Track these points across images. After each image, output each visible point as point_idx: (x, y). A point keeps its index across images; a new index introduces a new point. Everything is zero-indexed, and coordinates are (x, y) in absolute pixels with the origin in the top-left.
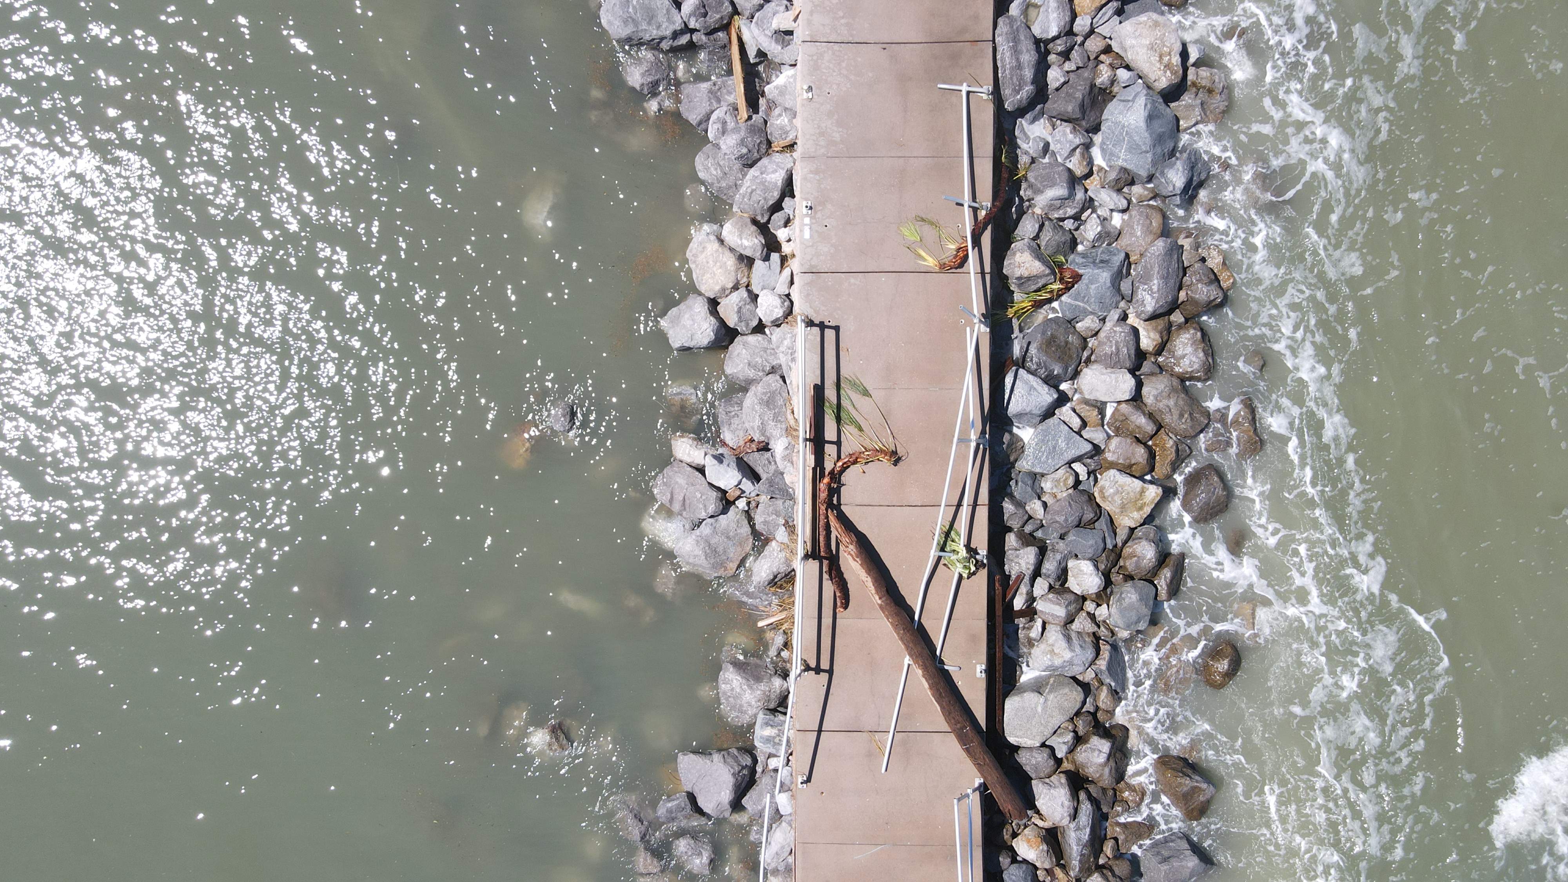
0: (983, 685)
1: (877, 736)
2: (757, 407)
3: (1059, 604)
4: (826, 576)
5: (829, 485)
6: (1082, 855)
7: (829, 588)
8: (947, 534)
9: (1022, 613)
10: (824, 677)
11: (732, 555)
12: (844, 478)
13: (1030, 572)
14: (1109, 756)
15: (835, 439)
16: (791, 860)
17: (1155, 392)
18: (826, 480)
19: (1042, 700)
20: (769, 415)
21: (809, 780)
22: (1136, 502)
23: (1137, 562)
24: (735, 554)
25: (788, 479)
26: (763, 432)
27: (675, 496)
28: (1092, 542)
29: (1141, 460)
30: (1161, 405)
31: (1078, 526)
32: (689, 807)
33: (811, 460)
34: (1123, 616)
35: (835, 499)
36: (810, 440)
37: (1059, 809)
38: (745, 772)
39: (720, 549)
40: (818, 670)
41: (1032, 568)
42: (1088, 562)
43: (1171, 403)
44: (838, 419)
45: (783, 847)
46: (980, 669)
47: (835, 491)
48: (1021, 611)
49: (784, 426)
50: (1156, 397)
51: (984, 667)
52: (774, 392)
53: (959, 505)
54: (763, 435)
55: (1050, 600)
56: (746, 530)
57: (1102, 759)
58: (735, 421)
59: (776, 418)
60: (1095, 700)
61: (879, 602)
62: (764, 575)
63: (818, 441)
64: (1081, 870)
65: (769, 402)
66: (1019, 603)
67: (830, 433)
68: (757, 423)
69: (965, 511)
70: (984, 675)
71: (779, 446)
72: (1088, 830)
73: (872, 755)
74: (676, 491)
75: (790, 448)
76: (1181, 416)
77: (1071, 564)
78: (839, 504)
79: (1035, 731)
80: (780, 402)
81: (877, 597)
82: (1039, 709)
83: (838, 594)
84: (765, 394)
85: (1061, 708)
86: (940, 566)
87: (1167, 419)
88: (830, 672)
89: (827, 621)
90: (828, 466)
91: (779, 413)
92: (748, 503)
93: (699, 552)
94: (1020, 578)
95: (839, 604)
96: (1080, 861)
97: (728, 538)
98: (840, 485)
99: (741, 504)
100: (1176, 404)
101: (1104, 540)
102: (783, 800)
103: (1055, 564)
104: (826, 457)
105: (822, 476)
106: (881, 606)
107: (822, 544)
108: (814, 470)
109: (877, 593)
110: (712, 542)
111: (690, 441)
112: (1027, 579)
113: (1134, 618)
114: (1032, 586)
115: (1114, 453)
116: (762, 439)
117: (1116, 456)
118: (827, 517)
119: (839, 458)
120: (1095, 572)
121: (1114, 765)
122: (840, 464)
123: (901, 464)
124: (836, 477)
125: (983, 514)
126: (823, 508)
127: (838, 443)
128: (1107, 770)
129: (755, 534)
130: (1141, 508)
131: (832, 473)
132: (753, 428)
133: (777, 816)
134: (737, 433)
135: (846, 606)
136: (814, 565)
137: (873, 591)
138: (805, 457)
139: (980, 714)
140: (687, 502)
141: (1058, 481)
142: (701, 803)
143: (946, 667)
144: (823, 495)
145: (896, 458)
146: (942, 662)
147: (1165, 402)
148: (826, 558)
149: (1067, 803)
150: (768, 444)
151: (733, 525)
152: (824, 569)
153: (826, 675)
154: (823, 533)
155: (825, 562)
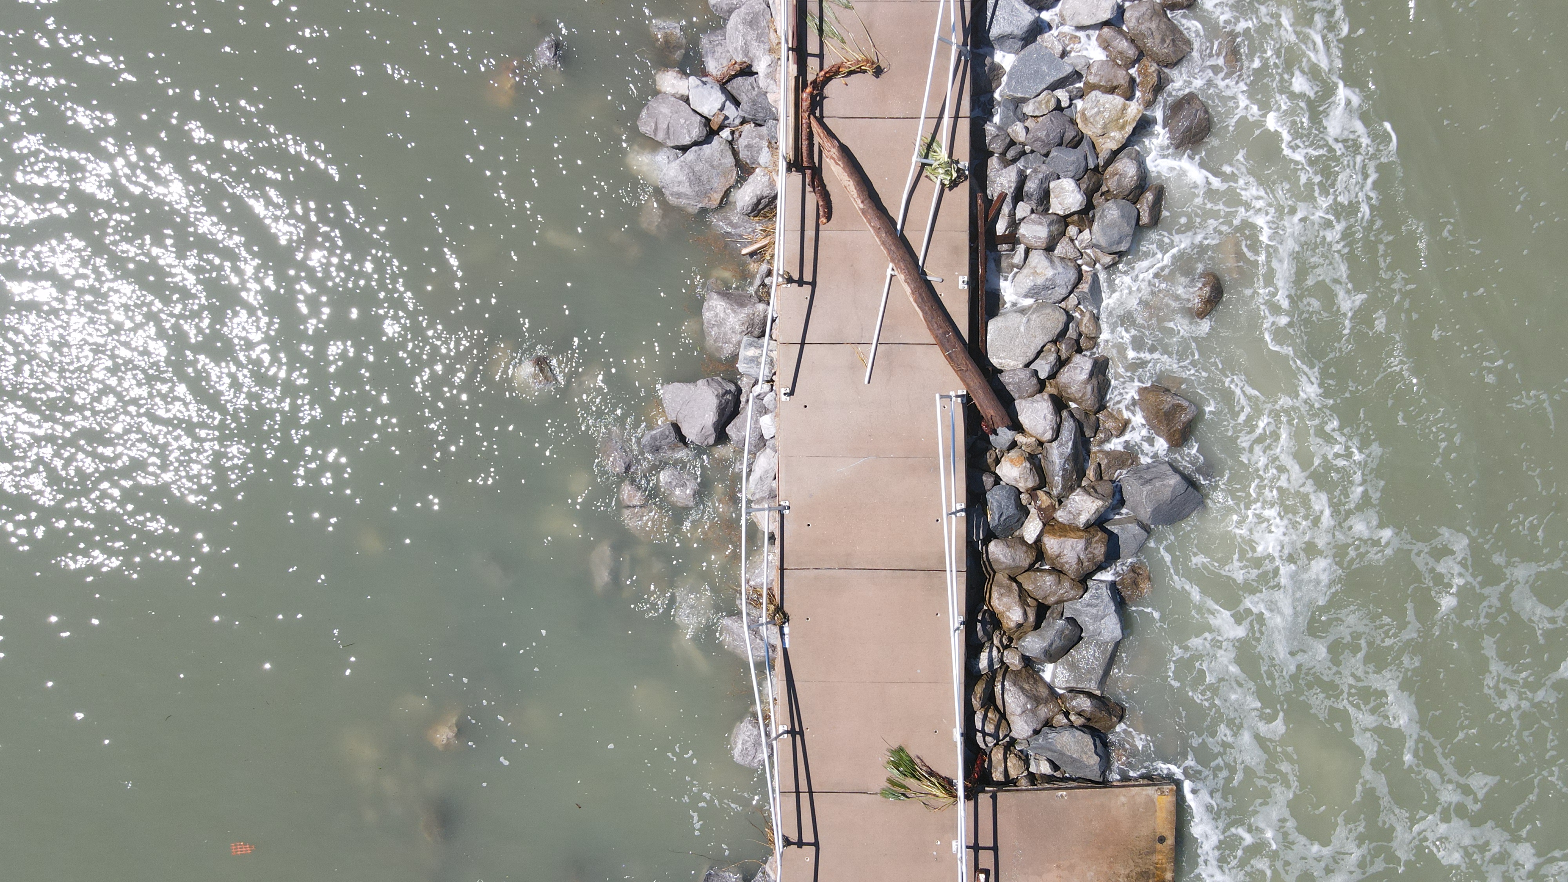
0: (965, 297)
1: (860, 347)
2: (740, 27)
3: (1040, 224)
4: (808, 189)
5: (811, 94)
6: (1064, 470)
7: (812, 199)
8: (929, 146)
9: (1005, 239)
10: (807, 289)
11: (716, 185)
12: (827, 91)
13: (1012, 190)
14: (1091, 374)
15: (818, 52)
16: (774, 484)
17: (1137, 14)
18: (809, 90)
19: (1024, 319)
20: (752, 35)
21: (791, 393)
22: (1116, 121)
23: (1119, 180)
24: (719, 185)
25: (771, 98)
26: (746, 53)
27: (659, 126)
28: (1072, 158)
29: (1123, 82)
30: (1143, 28)
31: (1060, 145)
32: (673, 434)
33: (793, 69)
34: (1105, 234)
35: (818, 112)
36: (792, 49)
37: (1042, 422)
38: (729, 397)
39: (704, 178)
40: (801, 282)
41: (1013, 185)
42: (1070, 180)
43: (1153, 26)
44: (821, 31)
45: (767, 472)
46: (962, 280)
47: (817, 102)
48: (1003, 236)
49: (767, 47)
50: (1138, 19)
51: (966, 279)
52: (757, 13)
53: (940, 118)
54: (746, 56)
55: (1033, 221)
56: (729, 160)
57: (1084, 376)
58: (719, 49)
59: (759, 38)
60: (1077, 326)
61: (861, 206)
62: (747, 198)
63: (800, 52)
64: (1063, 488)
65: (752, 22)
66: (1001, 227)
67: (813, 46)
68: (740, 42)
69: (946, 122)
70: (966, 287)
71: (761, 66)
72: (1070, 444)
73: (855, 367)
74: (660, 121)
75: (774, 64)
76: (1163, 41)
77: (1052, 185)
78: (822, 117)
79: (1018, 351)
80: (764, 24)
81: (859, 201)
82: (1022, 329)
83: (821, 203)
84: (748, 14)
85: (1043, 328)
86: (923, 178)
87: (1149, 42)
88: (813, 284)
89: (810, 233)
90: (810, 78)
91: (762, 34)
92: (733, 133)
93: (682, 178)
94: (1003, 197)
95: (821, 213)
96: (1063, 477)
97: (712, 166)
98: (823, 98)
99: (725, 133)
100: (1158, 27)
101: (1086, 158)
102: (767, 423)
103: (1037, 181)
104: (809, 70)
105: (805, 86)
106: (864, 212)
107: (805, 154)
108: (797, 79)
109: (859, 196)
110: (697, 169)
111: (675, 74)
112: (1009, 199)
113: (1116, 237)
114: (1015, 208)
115: (1096, 75)
116: (745, 59)
117: (1098, 78)
118: (810, 127)
119: (821, 69)
120: (1077, 189)
121: (1096, 383)
122: (823, 73)
123: (883, 76)
124: (820, 85)
125: (964, 126)
126: (806, 115)
127: (821, 56)
128: (1089, 388)
129: (738, 163)
130: (1123, 127)
131: (814, 82)
132: (736, 49)
133: (761, 442)
134: (721, 61)
135: (829, 218)
136: (797, 177)
137: (856, 195)
138: (788, 69)
139: (963, 326)
140: (671, 130)
141: (1040, 103)
142: (684, 431)
143: (929, 278)
144: (805, 104)
145: (878, 72)
146: (924, 273)
147: (1147, 24)
148: (808, 168)
149: (1050, 417)
150: (750, 66)
151: (717, 155)
152: (807, 180)
153: (809, 287)
154: (805, 143)
155: (808, 172)
